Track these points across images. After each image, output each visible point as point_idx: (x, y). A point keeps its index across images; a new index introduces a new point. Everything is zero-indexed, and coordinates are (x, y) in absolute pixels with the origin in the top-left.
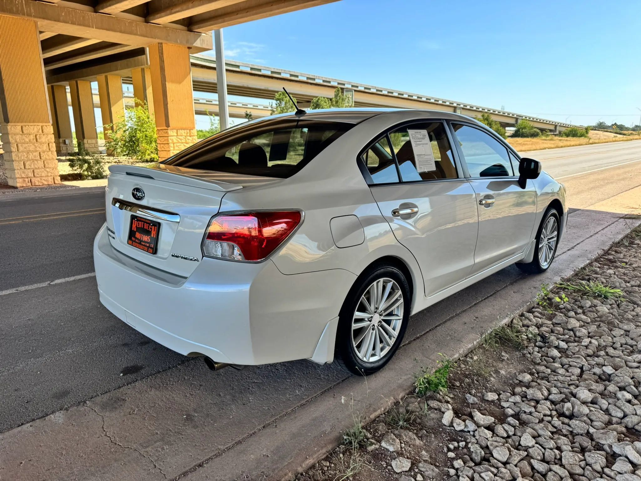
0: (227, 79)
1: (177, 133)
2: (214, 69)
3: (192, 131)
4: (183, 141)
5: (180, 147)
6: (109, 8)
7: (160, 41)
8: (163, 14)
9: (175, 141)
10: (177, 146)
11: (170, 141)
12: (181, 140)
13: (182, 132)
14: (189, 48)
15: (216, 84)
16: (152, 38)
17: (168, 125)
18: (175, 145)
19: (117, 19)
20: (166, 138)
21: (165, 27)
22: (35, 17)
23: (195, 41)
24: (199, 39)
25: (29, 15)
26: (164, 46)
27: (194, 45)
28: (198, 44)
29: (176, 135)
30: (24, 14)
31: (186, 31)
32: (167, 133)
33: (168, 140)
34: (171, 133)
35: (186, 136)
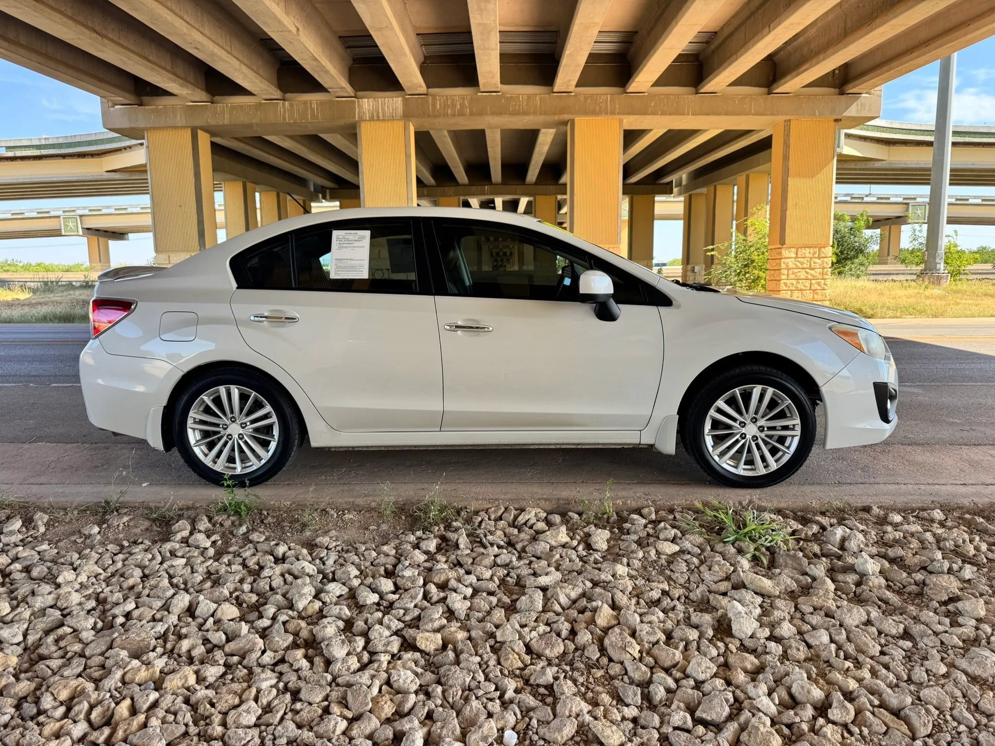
0: (951, 159)
1: (797, 254)
2: (930, 144)
3: (823, 250)
4: (805, 266)
5: (798, 274)
6: (709, 85)
7: (788, 118)
8: (788, 77)
9: (791, 265)
10: (793, 273)
11: (783, 266)
12: (802, 263)
13: (807, 252)
14: (836, 120)
15: (929, 170)
16: (772, 114)
17: (782, 242)
18: (790, 272)
19: (725, 98)
20: (778, 261)
21: (797, 95)
22: (619, 114)
23: (847, 109)
24: (855, 104)
25: (613, 113)
26: (793, 124)
27: (845, 114)
28: (853, 111)
29: (794, 256)
30: (606, 113)
31: (836, 95)
32: (780, 253)
33: (780, 264)
34: (785, 253)
35: (811, 258)
